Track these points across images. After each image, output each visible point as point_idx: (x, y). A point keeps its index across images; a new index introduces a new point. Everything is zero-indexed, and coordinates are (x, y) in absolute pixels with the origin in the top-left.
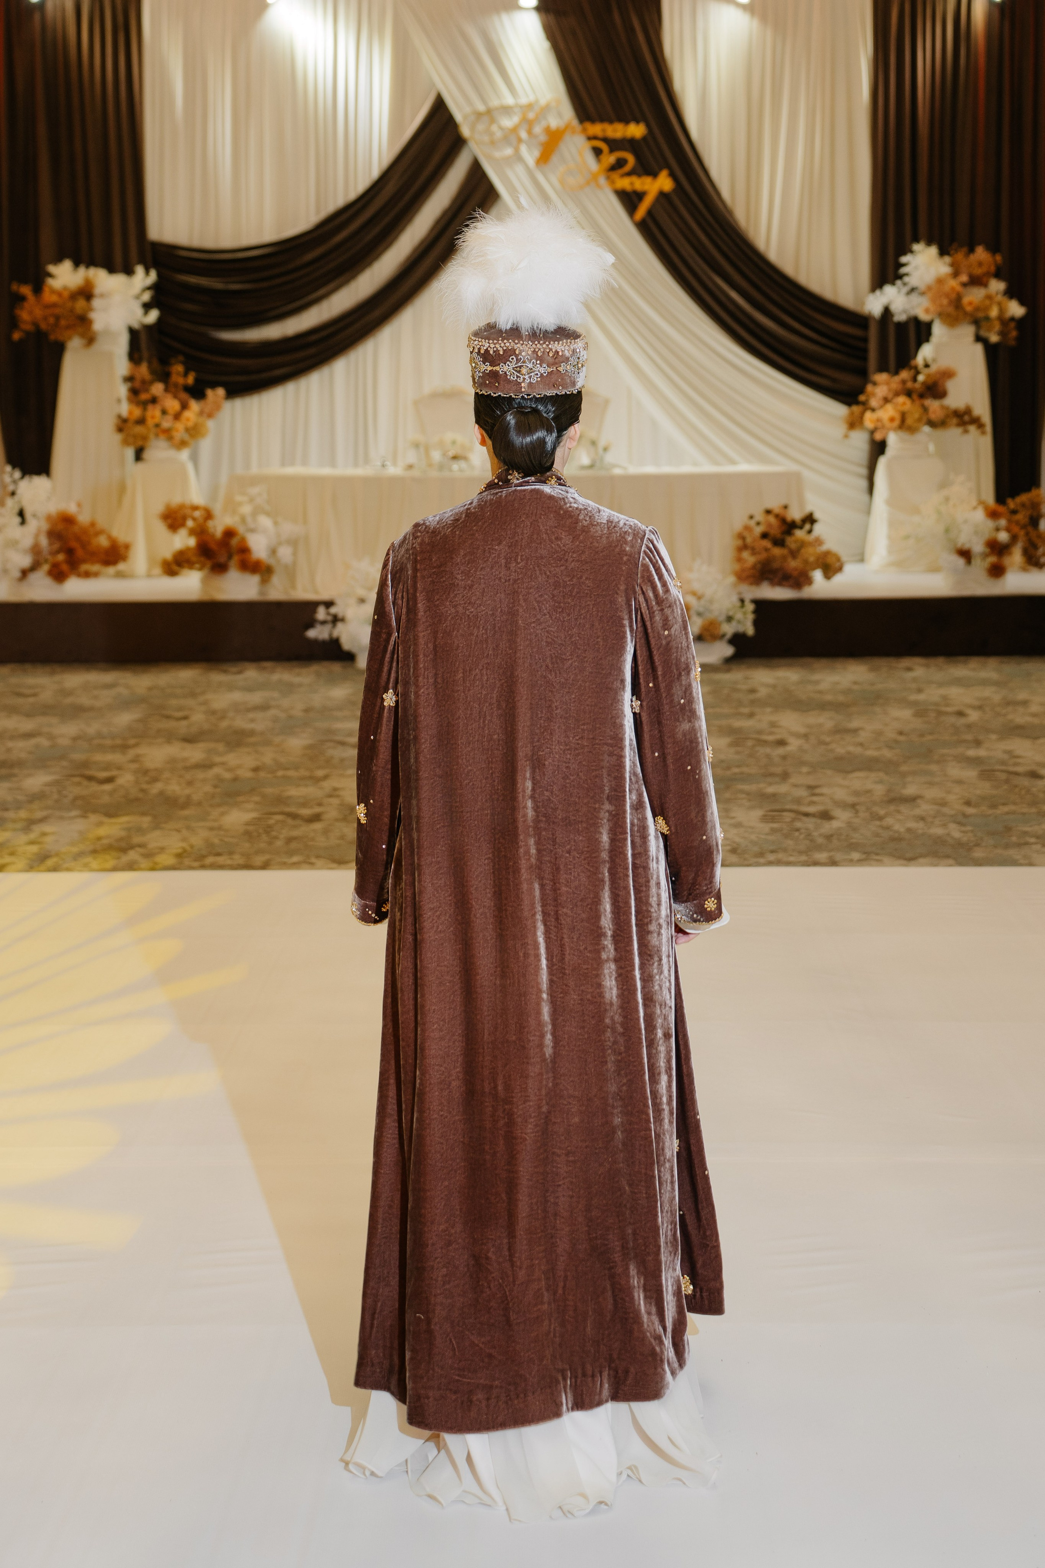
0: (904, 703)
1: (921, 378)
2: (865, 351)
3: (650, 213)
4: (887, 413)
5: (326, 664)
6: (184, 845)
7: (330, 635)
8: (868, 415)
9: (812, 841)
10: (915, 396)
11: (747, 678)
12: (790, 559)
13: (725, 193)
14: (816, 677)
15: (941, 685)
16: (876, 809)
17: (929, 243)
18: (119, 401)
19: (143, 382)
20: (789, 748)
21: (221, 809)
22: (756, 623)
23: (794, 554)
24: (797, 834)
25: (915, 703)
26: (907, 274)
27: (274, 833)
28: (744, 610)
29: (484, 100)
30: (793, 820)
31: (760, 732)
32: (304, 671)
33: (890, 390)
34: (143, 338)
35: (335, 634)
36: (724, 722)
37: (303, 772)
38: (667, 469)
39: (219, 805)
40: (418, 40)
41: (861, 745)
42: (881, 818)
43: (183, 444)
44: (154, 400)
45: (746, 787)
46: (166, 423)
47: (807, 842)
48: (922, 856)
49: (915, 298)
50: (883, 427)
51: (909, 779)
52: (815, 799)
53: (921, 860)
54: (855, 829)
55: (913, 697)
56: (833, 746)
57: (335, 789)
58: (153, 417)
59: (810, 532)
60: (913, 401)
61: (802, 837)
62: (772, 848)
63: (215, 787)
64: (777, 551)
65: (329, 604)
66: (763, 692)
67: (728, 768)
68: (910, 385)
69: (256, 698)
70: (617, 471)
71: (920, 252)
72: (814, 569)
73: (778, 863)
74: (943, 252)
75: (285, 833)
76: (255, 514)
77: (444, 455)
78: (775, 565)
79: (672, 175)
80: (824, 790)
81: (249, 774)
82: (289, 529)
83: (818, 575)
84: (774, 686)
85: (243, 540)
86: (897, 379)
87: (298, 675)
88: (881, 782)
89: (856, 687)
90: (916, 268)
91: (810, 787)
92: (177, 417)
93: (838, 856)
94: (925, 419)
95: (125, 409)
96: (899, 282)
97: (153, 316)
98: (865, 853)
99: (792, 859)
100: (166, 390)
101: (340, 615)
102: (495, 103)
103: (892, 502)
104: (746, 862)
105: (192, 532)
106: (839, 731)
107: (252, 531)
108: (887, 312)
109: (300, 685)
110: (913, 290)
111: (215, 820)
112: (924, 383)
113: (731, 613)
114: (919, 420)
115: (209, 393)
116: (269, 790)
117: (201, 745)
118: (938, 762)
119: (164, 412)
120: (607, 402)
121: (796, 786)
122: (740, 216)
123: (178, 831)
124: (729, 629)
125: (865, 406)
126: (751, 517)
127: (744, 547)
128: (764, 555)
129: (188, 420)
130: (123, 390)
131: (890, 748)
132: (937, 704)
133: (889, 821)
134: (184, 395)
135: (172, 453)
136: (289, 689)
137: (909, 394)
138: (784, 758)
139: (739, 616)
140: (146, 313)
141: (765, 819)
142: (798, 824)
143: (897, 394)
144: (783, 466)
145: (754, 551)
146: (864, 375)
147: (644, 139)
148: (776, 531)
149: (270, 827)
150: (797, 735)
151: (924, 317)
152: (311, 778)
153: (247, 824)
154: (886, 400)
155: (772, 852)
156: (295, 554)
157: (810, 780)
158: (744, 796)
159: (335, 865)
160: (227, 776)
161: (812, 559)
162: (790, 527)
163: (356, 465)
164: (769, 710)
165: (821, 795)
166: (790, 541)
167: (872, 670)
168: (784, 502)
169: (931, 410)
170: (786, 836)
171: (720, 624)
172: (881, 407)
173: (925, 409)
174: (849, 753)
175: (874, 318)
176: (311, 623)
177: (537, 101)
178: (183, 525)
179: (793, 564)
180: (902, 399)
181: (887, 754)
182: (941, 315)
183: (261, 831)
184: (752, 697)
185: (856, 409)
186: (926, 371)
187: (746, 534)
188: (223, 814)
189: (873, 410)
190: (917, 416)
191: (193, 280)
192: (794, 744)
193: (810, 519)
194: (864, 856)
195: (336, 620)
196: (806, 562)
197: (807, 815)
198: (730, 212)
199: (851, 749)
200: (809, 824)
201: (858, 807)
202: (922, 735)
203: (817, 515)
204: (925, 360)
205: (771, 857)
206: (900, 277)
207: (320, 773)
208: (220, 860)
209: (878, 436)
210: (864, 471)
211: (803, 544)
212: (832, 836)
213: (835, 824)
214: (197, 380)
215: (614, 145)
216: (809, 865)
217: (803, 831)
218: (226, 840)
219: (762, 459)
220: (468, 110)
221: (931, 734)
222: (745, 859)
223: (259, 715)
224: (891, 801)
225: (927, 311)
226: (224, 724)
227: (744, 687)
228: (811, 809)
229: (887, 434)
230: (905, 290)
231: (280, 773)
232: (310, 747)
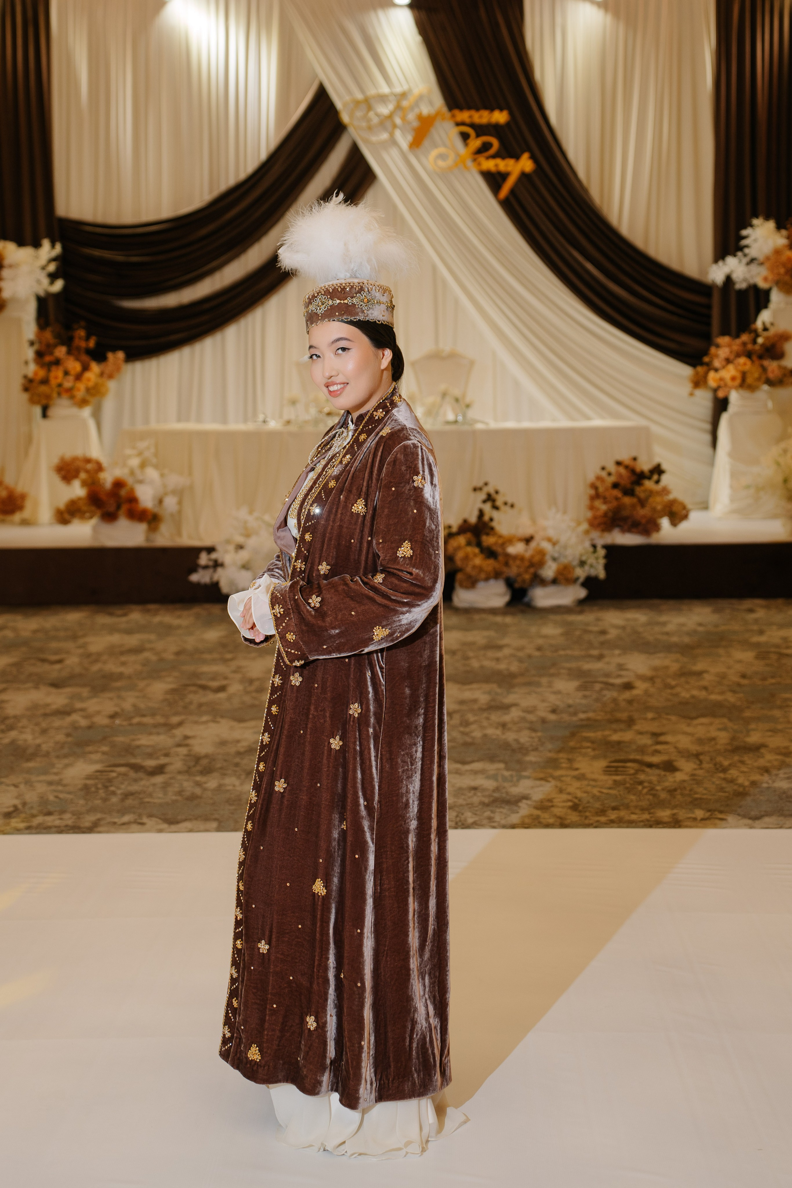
0: (746, 644)
1: (760, 340)
2: (709, 317)
3: (512, 192)
4: (729, 373)
5: (208, 606)
6: (17, 802)
7: (211, 578)
8: (712, 375)
9: (654, 795)
10: (754, 358)
11: (598, 620)
12: (638, 508)
13: (581, 174)
14: (664, 618)
15: (781, 626)
16: (720, 759)
17: (767, 218)
18: (26, 363)
19: (48, 346)
20: (635, 692)
21: (66, 761)
22: (607, 567)
23: (642, 503)
24: (640, 788)
25: (758, 645)
26: (747, 246)
27: (112, 789)
28: (596, 555)
29: (362, 90)
30: (637, 772)
31: (607, 675)
32: (185, 613)
33: (731, 352)
34: (51, 305)
35: (216, 578)
36: (573, 665)
37: (160, 719)
38: (526, 424)
39: (66, 756)
40: (303, 35)
41: (705, 688)
42: (725, 770)
43: (83, 403)
44: (57, 362)
45: (591, 735)
46: (68, 383)
47: (651, 797)
48: (768, 814)
49: (754, 268)
50: (726, 385)
51: (753, 726)
52: (659, 747)
53: (767, 819)
54: (699, 783)
55: (756, 639)
56: (678, 689)
57: (186, 737)
58: (56, 378)
59: (658, 482)
60: (753, 362)
61: (645, 791)
62: (613, 804)
63: (68, 735)
64: (627, 500)
65: (210, 550)
66: (613, 633)
67: (575, 714)
68: (750, 347)
69: (133, 640)
70: (479, 426)
71: (758, 226)
72: (661, 517)
73: (620, 823)
74: (780, 226)
75: (125, 787)
76: (143, 465)
77: (320, 412)
78: (625, 513)
79: (533, 157)
80: (668, 738)
81: (106, 721)
82: (175, 480)
83: (665, 522)
84: (624, 628)
85: (132, 491)
86: (738, 341)
87: (179, 617)
88: (725, 729)
89: (701, 629)
90: (755, 240)
91: (655, 735)
92: (78, 377)
93: (682, 814)
94: (763, 378)
95: (32, 369)
96: (739, 254)
97: (58, 285)
98: (709, 811)
99: (634, 817)
100: (69, 353)
101: (220, 561)
102: (372, 92)
103: (733, 455)
104: (587, 822)
105: (84, 484)
106: (684, 674)
107: (141, 482)
108: (729, 280)
109: (179, 627)
110: (752, 260)
111: (56, 774)
112: (762, 345)
113: (584, 558)
114: (759, 379)
115: (110, 355)
116: (120, 739)
117: (68, 690)
118: (780, 707)
119: (66, 373)
120: (472, 363)
121: (641, 733)
122: (595, 193)
123: (16, 786)
124: (581, 573)
125: (709, 366)
126: (603, 468)
127: (597, 496)
128: (615, 504)
129: (89, 380)
130: (30, 353)
131: (734, 692)
132: (777, 646)
133: (733, 773)
134: (85, 358)
135: (74, 410)
136: (168, 630)
137: (749, 355)
138: (630, 702)
139: (591, 560)
140: (52, 283)
141: (608, 770)
142: (642, 777)
143: (738, 355)
144: (633, 421)
145: (605, 501)
146: (708, 340)
147: (508, 124)
148: (626, 481)
149: (110, 780)
150: (642, 678)
151: (763, 285)
152: (165, 725)
153: (89, 777)
154: (728, 361)
155: (614, 809)
156: (180, 503)
157: (654, 727)
158: (589, 744)
159: (165, 826)
160: (83, 723)
161: (659, 507)
162: (639, 477)
163: (245, 420)
164: (617, 652)
165: (666, 743)
166: (638, 490)
167: (716, 611)
168: (634, 454)
169: (770, 369)
170: (629, 790)
171: (574, 568)
172: (724, 367)
173: (764, 369)
174: (693, 697)
175: (717, 286)
176: (194, 568)
177: (410, 90)
178: (76, 476)
179: (642, 512)
180: (742, 360)
181: (731, 698)
182: (778, 283)
183: (100, 786)
184: (602, 638)
185: (700, 369)
186: (766, 334)
187: (598, 484)
188: (67, 766)
189: (716, 370)
190: (756, 375)
191: (97, 253)
192: (641, 687)
193: (658, 470)
194: (708, 814)
195: (217, 565)
196: (654, 510)
197: (650, 765)
198: (586, 191)
199: (695, 692)
200: (652, 775)
201: (701, 757)
202: (764, 679)
203: (664, 466)
204: (764, 324)
205: (613, 815)
206: (741, 249)
207: (175, 720)
208: (50, 820)
209: (721, 394)
210: (708, 427)
211: (651, 493)
212: (675, 790)
213: (679, 776)
214: (98, 344)
215: (480, 130)
216: (651, 826)
217: (646, 784)
218: (61, 796)
219: (615, 415)
220: (347, 98)
221: (773, 677)
222: (586, 817)
223: (132, 658)
224: (736, 750)
225: (766, 279)
226: (95, 668)
227: (595, 629)
228: (655, 759)
229: (729, 392)
230: (745, 260)
231: (136, 720)
232: (173, 691)
